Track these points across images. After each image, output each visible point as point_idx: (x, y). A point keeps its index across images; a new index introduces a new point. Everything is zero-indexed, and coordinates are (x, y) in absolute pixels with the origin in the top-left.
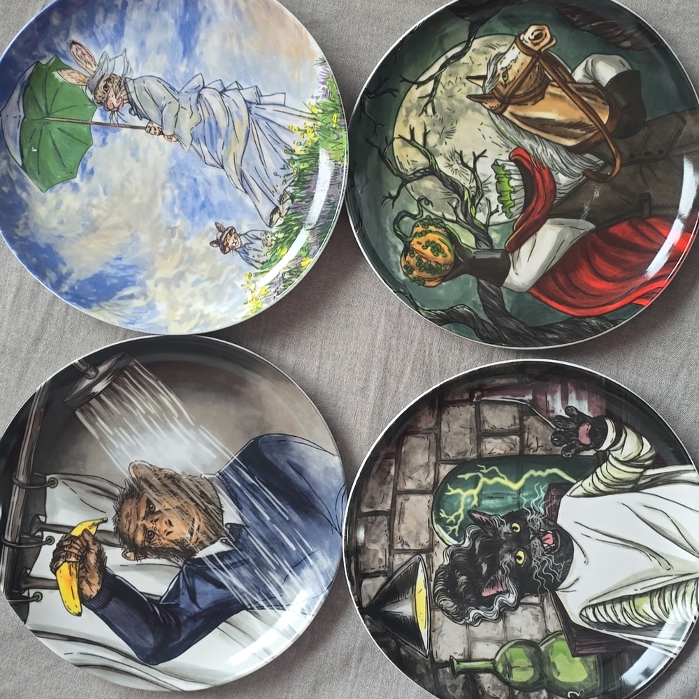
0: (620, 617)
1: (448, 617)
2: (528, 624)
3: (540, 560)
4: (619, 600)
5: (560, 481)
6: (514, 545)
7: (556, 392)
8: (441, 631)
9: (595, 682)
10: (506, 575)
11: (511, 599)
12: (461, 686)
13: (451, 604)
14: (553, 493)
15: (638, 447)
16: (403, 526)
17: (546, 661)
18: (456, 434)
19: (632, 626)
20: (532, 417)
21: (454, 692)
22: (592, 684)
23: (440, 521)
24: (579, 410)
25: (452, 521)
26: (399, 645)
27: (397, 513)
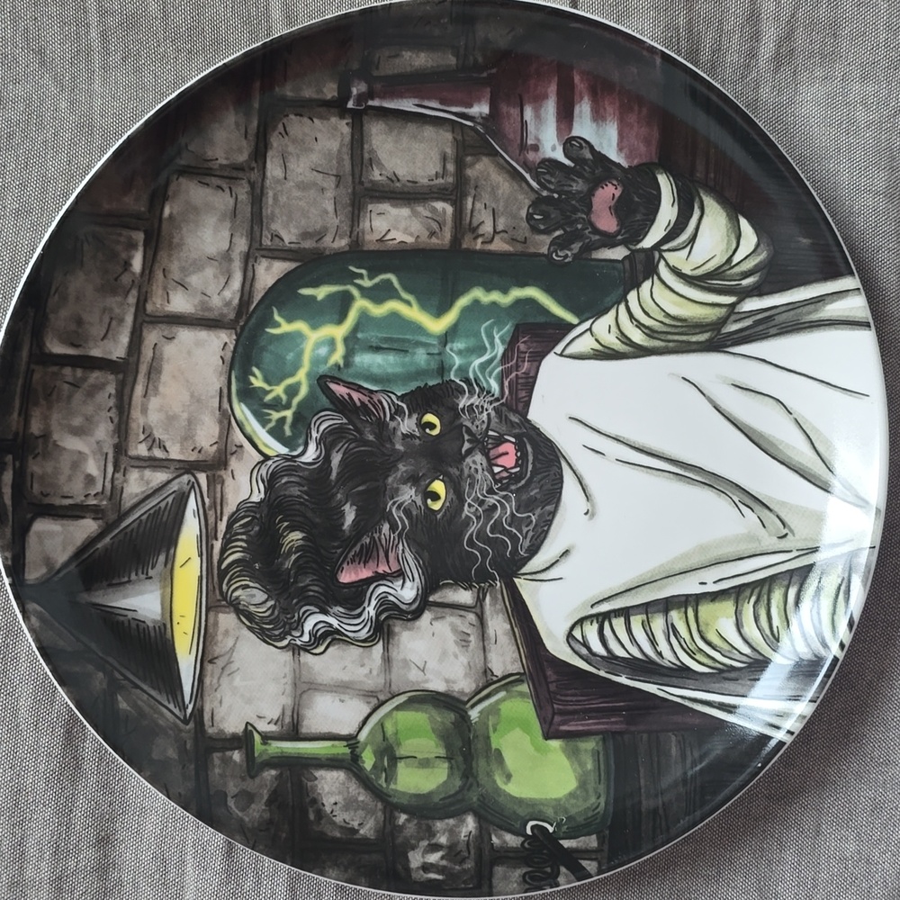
0: (663, 646)
1: (250, 629)
2: (444, 655)
3: (481, 503)
4: (661, 607)
5: (541, 319)
6: (424, 466)
7: (545, 97)
8: (230, 662)
9: (593, 800)
10: (400, 536)
11: (407, 592)
12: (266, 797)
13: (260, 596)
14: (522, 347)
15: (729, 243)
16: (154, 403)
17: (480, 745)
18: (302, 186)
19: (688, 669)
20: (485, 160)
21: (243, 810)
22: (588, 804)
23: (249, 395)
24: (597, 148)
25: (277, 399)
26: (114, 687)
27: (143, 369)
